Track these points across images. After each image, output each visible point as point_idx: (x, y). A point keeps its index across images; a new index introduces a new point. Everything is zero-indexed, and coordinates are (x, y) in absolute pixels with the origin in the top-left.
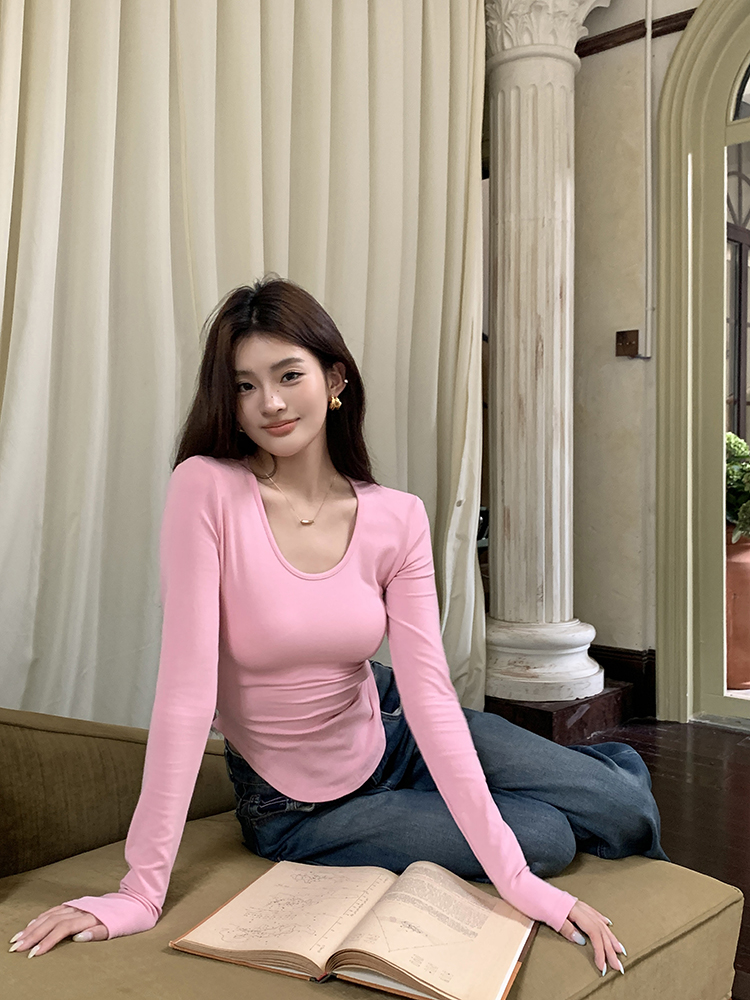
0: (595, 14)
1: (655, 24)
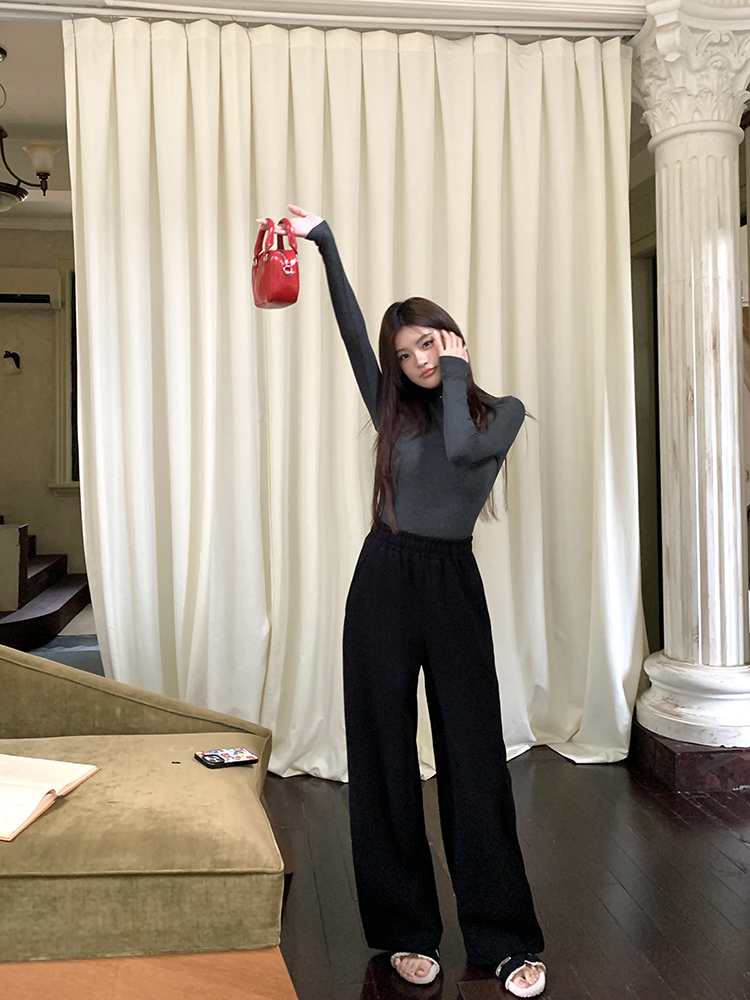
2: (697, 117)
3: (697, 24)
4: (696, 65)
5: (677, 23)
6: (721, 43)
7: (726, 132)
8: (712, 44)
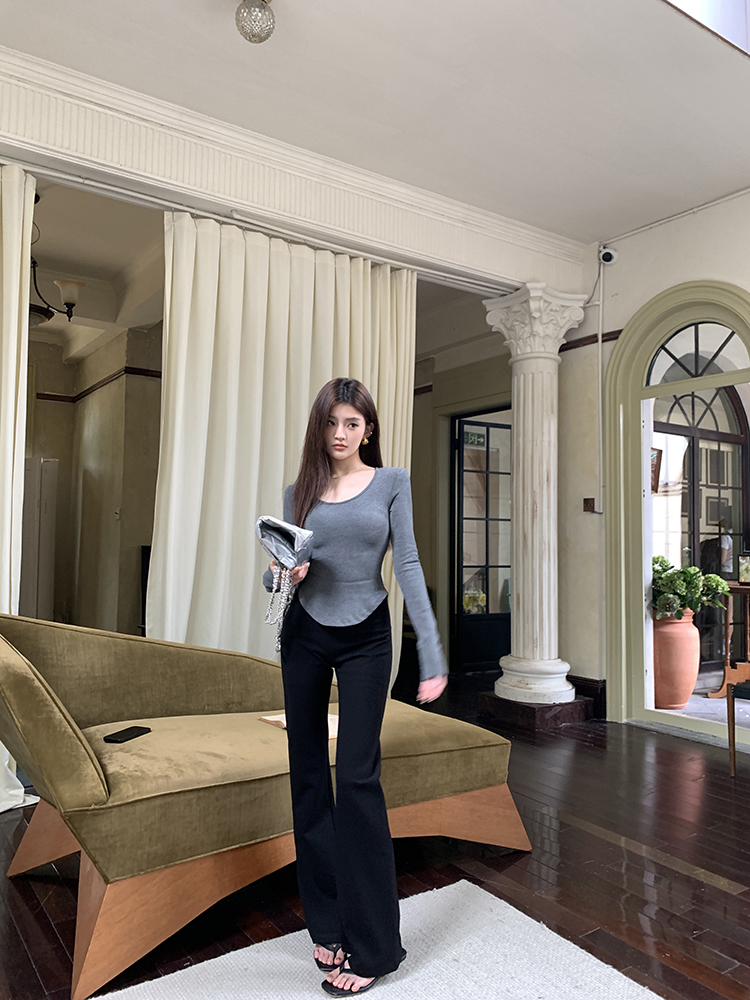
0: (570, 332)
1: (603, 336)
2: (542, 349)
3: (549, 299)
4: (545, 321)
5: (541, 298)
6: (556, 311)
7: (555, 360)
8: (551, 310)
